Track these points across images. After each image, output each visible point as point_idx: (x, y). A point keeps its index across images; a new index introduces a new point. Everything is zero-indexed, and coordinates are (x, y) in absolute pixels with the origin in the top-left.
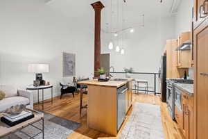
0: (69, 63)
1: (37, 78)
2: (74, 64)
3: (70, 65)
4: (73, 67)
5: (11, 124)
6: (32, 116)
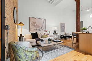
0: (63, 27)
1: (54, 32)
2: (65, 27)
3: (63, 28)
4: (64, 29)
5: (56, 42)
6: (60, 41)
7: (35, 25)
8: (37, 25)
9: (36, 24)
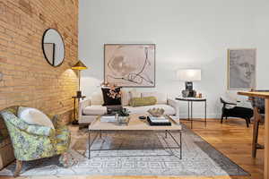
1: (187, 87)
7: (121, 65)
8: (127, 65)
9: (124, 64)
